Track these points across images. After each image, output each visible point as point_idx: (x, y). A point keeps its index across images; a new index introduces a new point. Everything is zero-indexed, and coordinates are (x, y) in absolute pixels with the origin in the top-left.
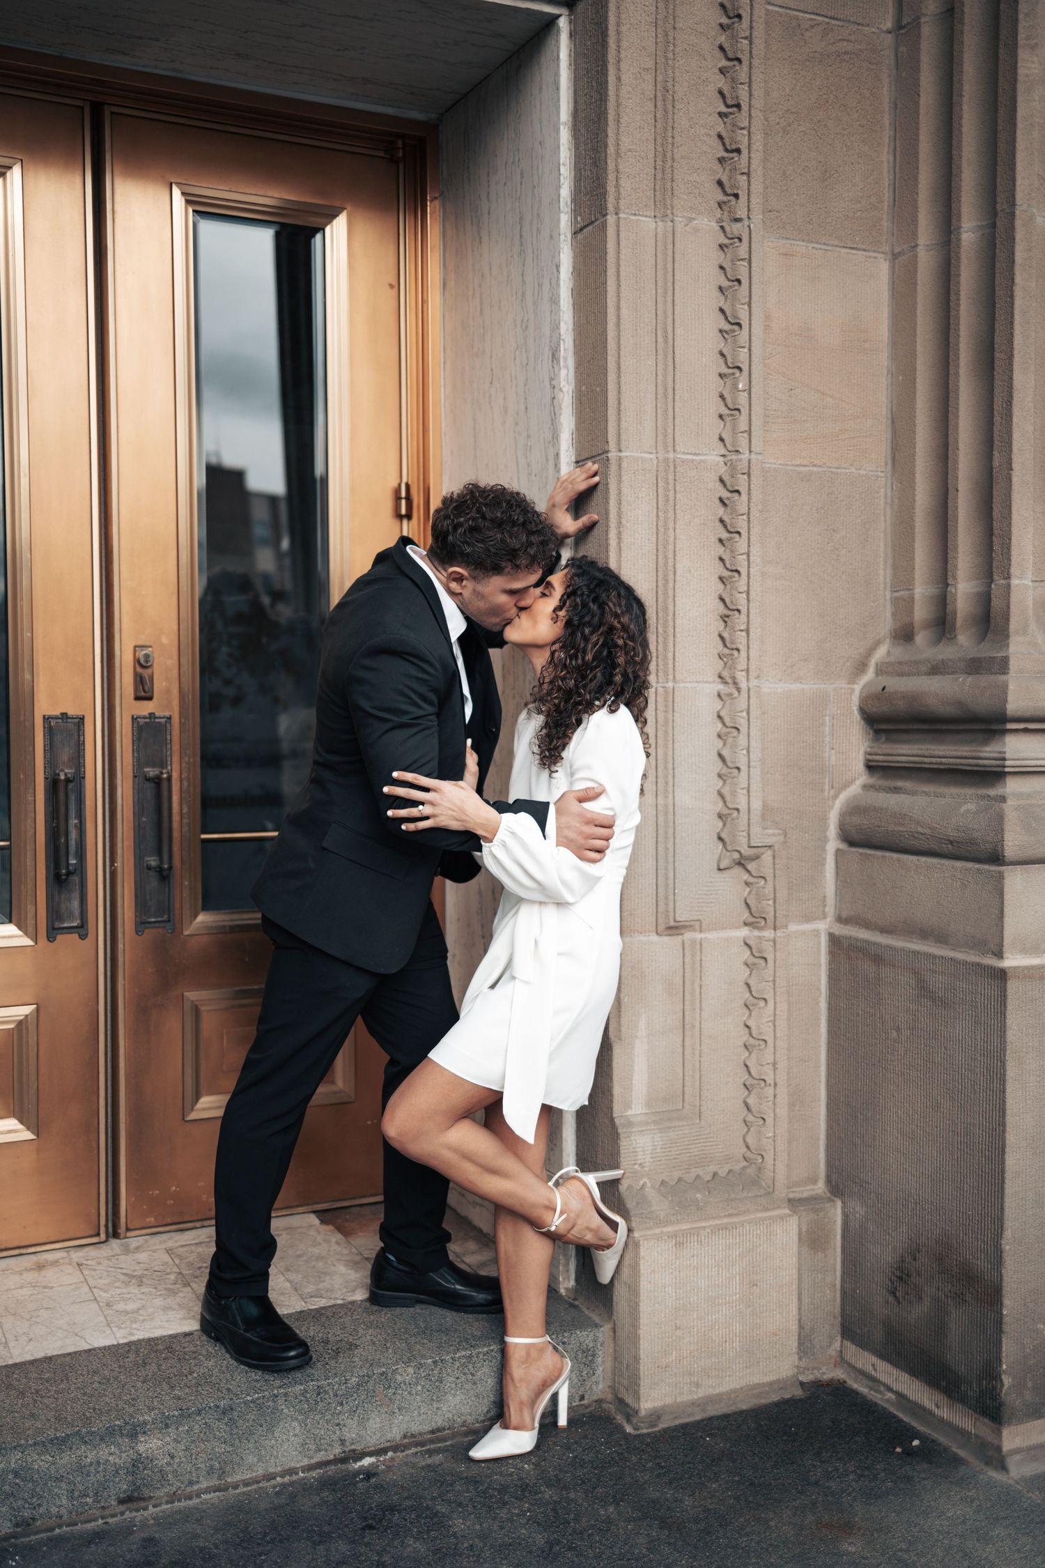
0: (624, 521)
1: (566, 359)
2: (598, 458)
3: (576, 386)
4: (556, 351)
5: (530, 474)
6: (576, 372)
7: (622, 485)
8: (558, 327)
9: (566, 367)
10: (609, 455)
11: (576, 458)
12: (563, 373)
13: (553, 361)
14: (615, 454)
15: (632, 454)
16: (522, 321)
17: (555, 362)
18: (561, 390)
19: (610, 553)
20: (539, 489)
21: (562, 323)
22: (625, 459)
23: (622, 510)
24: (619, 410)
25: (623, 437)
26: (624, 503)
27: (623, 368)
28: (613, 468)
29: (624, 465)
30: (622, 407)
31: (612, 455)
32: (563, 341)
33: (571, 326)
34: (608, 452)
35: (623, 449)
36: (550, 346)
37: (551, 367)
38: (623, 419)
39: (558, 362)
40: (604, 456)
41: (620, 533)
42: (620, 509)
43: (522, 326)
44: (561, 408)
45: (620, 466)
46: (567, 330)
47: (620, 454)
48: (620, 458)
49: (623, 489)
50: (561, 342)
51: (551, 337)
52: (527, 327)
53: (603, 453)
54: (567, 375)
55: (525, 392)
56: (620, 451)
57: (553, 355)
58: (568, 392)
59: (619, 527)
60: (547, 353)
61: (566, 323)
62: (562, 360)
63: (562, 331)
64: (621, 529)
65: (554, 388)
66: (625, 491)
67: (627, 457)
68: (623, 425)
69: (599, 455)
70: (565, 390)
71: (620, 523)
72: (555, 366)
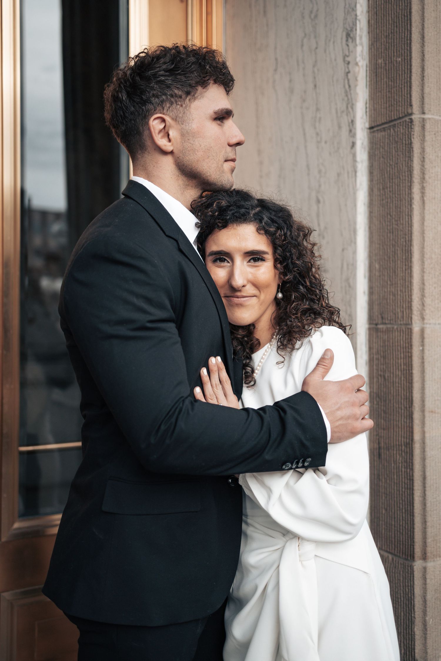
0: (427, 177)
1: (361, 38)
2: (399, 121)
3: (370, 61)
4: (352, 30)
5: (319, 142)
6: (370, 49)
7: (426, 144)
8: (354, 9)
9: (361, 44)
10: (413, 117)
11: (370, 124)
12: (359, 49)
13: (347, 41)
14: (419, 116)
15: (433, 116)
16: (311, 12)
17: (350, 40)
18: (357, 64)
19: (414, 206)
20: (330, 154)
21: (358, 6)
22: (428, 121)
23: (426, 167)
24: (423, 77)
25: (426, 100)
26: (427, 160)
27: (426, 39)
28: (417, 129)
29: (428, 126)
30: (426, 74)
31: (416, 117)
32: (359, 21)
33: (365, 8)
34: (411, 114)
35: (426, 111)
36: (344, 28)
37: (345, 46)
38: (426, 85)
39: (354, 40)
40: (407, 119)
41: (423, 188)
42: (423, 166)
43: (310, 16)
44: (356, 80)
45: (423, 127)
46: (362, 12)
47: (423, 116)
48: (424, 120)
49: (426, 148)
50: (358, 22)
51: (345, 19)
52: (316, 16)
53: (406, 116)
54: (362, 51)
55: (314, 72)
56: (424, 113)
57: (348, 35)
58: (362, 66)
59: (423, 183)
60: (340, 34)
61: (361, 6)
62: (358, 38)
63: (358, 13)
64: (425, 185)
65: (349, 63)
66: (428, 150)
67: (429, 119)
68: (427, 90)
69: (400, 118)
70: (360, 64)
71: (424, 178)
72: (350, 44)
